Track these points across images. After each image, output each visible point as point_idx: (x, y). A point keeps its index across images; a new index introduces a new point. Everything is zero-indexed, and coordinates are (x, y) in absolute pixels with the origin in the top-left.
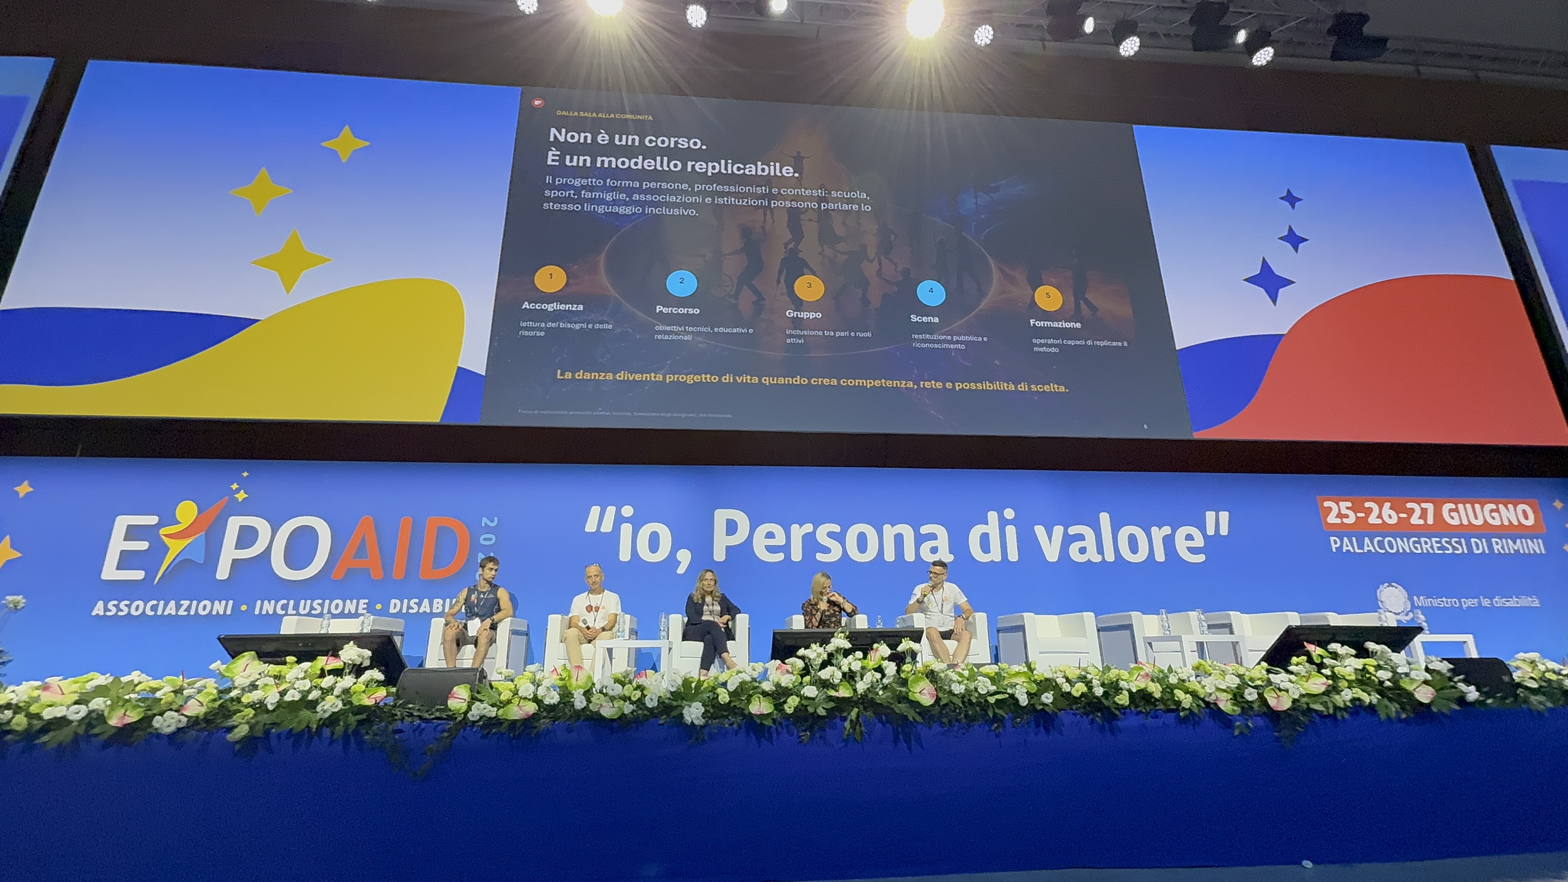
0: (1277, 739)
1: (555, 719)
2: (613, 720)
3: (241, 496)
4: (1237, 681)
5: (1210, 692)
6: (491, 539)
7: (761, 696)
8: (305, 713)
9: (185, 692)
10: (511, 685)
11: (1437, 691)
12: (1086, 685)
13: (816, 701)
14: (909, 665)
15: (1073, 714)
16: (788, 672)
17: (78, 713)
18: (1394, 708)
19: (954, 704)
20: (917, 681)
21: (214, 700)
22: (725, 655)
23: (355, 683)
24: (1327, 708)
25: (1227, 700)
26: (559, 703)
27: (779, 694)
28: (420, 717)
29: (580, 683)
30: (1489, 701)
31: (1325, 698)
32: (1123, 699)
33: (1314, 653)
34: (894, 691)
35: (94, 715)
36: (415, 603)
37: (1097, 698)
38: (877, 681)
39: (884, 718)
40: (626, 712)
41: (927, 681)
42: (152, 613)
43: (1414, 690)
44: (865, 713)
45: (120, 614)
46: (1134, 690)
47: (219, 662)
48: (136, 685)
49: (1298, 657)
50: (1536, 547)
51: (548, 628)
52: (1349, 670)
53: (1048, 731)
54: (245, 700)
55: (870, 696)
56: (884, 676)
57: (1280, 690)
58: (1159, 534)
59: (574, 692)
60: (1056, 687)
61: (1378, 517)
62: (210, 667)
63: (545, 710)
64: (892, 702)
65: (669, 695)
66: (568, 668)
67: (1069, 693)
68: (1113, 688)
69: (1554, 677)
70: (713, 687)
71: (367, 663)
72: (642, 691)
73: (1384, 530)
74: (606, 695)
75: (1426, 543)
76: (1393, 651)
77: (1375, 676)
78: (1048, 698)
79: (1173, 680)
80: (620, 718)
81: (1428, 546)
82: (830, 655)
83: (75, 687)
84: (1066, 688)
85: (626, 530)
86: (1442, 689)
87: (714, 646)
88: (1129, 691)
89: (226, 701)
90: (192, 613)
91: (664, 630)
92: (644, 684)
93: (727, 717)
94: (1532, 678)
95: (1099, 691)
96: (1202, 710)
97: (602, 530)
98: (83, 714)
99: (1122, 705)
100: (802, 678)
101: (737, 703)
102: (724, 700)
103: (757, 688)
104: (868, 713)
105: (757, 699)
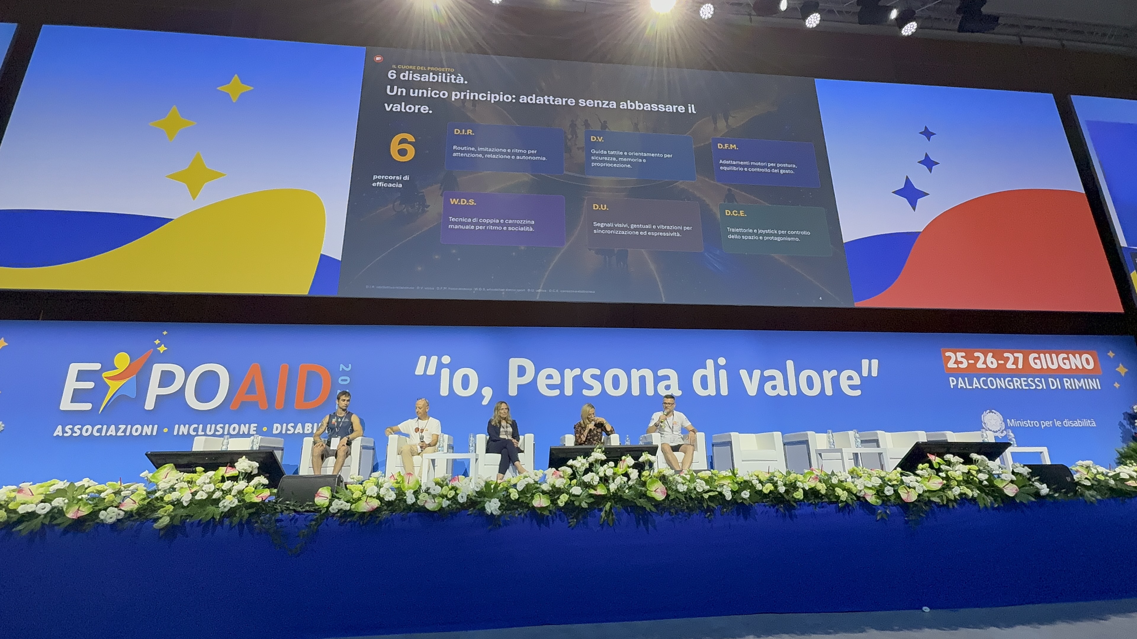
0: (907, 522)
1: (392, 511)
2: (435, 512)
3: (162, 349)
4: (880, 481)
5: (860, 489)
6: (346, 380)
7: (541, 494)
8: (211, 508)
9: (122, 493)
10: (361, 487)
11: (1019, 488)
12: (773, 485)
13: (580, 497)
14: (647, 471)
15: (764, 505)
16: (560, 476)
17: (43, 509)
18: (989, 500)
19: (679, 499)
20: (653, 482)
21: (144, 499)
22: (517, 463)
23: (247, 486)
24: (942, 501)
25: (872, 495)
26: (396, 499)
27: (554, 493)
28: (295, 511)
29: (411, 485)
30: (1056, 495)
31: (941, 493)
32: (799, 495)
33: (934, 461)
34: (636, 489)
35: (56, 510)
36: (292, 426)
37: (780, 494)
38: (625, 483)
39: (629, 509)
40: (444, 506)
41: (660, 483)
42: (99, 434)
43: (1004, 487)
44: (615, 505)
45: (74, 435)
46: (807, 488)
47: (147, 471)
48: (87, 488)
49: (923, 464)
50: (1094, 384)
51: (389, 444)
52: (958, 473)
53: (746, 518)
54: (166, 499)
55: (619, 494)
56: (629, 479)
57: (909, 487)
58: (828, 375)
59: (406, 491)
60: (752, 487)
61: (983, 364)
62: (141, 475)
63: (386, 505)
64: (635, 498)
65: (475, 494)
66: (402, 475)
67: (761, 491)
68: (792, 486)
69: (1102, 478)
70: (507, 488)
71: (255, 472)
72: (455, 491)
73: (987, 372)
74: (429, 494)
75: (1017, 381)
76: (989, 460)
77: (976, 477)
78: (746, 494)
79: (834, 481)
80: (439, 510)
81: (1018, 384)
82: (591, 465)
83: (41, 490)
84: (759, 487)
85: (445, 373)
86: (1023, 486)
87: (509, 456)
88: (804, 489)
89: (152, 500)
90: (128, 434)
91: (472, 446)
92: (457, 486)
93: (517, 509)
94: (1086, 478)
95: (782, 489)
96: (855, 502)
97: (428, 373)
98: (47, 510)
99: (798, 499)
100: (571, 481)
101: (524, 499)
102: (515, 497)
103: (538, 488)
104: (618, 506)
105: (538, 496)
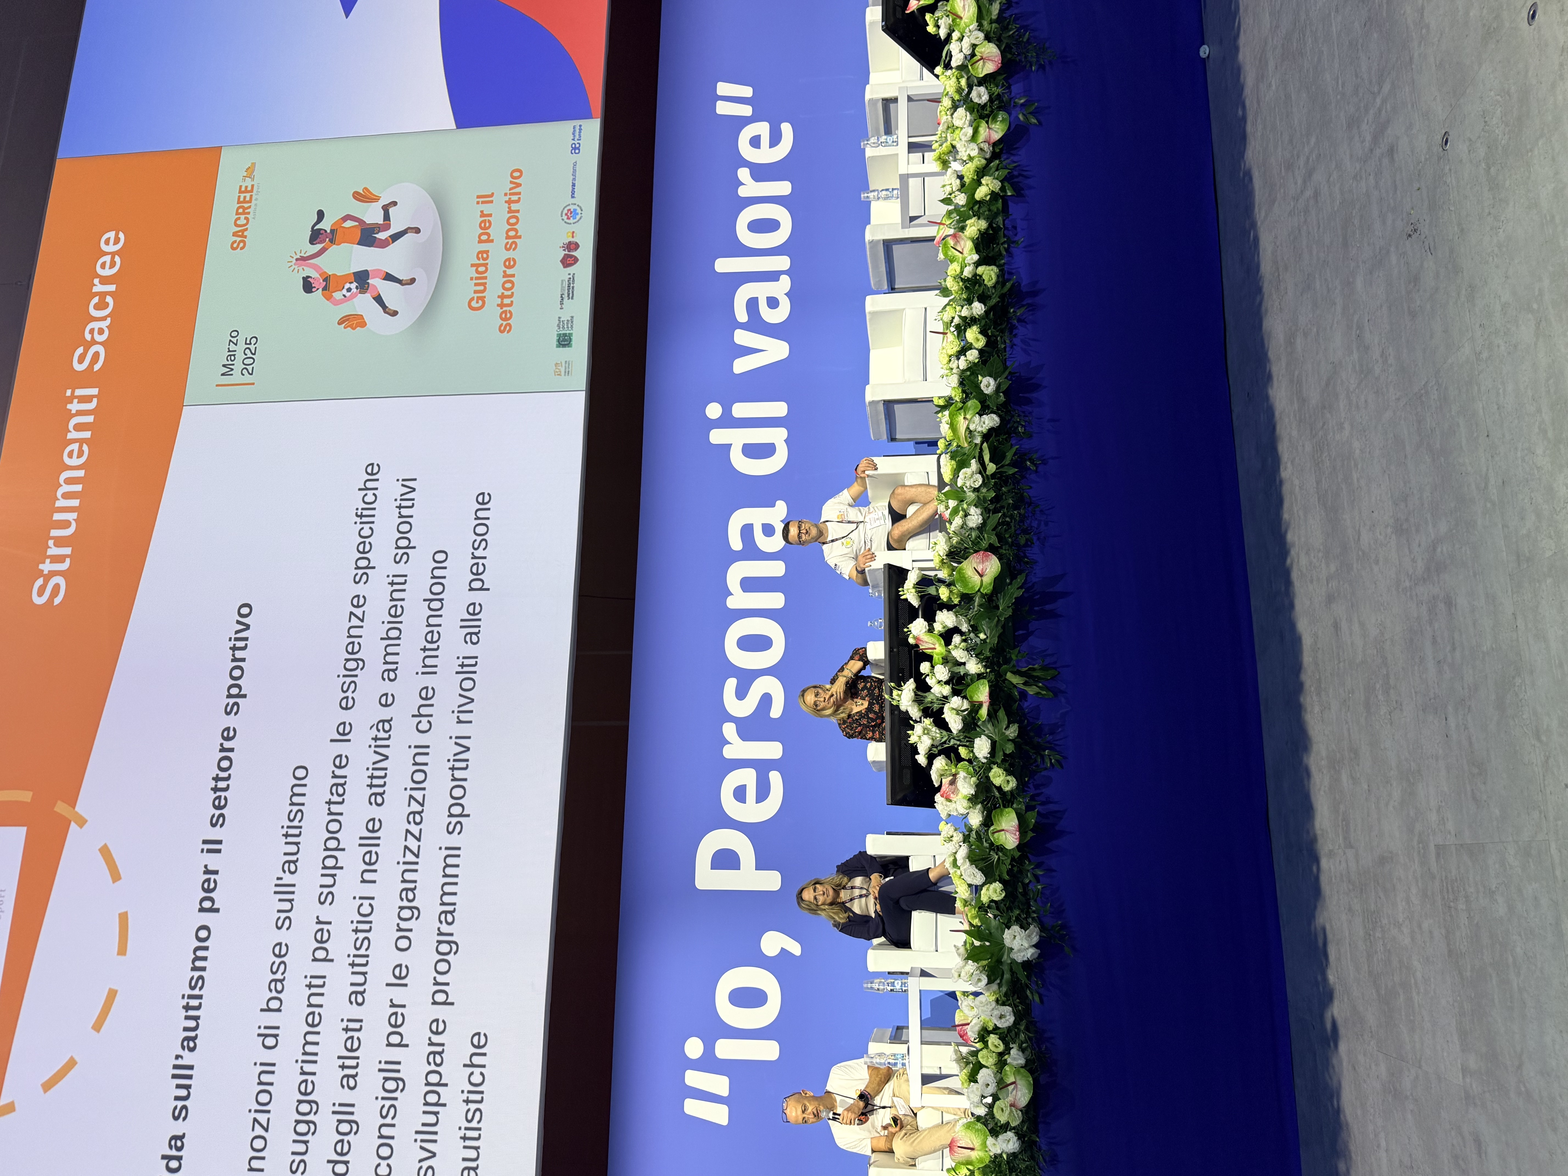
0: (1041, 68)
2: (1036, 1085)
5: (977, 150)
7: (992, 828)
12: (970, 326)
14: (940, 591)
15: (1012, 347)
19: (999, 524)
20: (964, 580)
22: (931, 873)
25: (989, 128)
27: (987, 800)
32: (989, 274)
34: (979, 617)
37: (987, 312)
38: (965, 641)
39: (1021, 632)
40: (1022, 1061)
41: (964, 563)
44: (1013, 663)
46: (976, 257)
49: (927, 24)
53: (1037, 387)
55: (987, 653)
56: (956, 630)
57: (973, 56)
58: (749, 186)
59: (992, 1154)
60: (973, 370)
64: (996, 620)
65: (994, 986)
67: (981, 352)
68: (972, 286)
70: (979, 908)
72: (989, 1033)
74: (996, 1097)
79: (961, 199)
80: (1031, 1072)
82: (927, 712)
84: (973, 355)
85: (725, 1048)
88: (978, 264)
91: (893, 982)
92: (977, 1028)
93: (1025, 886)
95: (978, 308)
96: (1003, 164)
97: (725, 1094)
99: (998, 276)
100: (963, 760)
101: (1004, 868)
102: (998, 890)
103: (979, 837)
104: (1014, 657)
105: (996, 835)
